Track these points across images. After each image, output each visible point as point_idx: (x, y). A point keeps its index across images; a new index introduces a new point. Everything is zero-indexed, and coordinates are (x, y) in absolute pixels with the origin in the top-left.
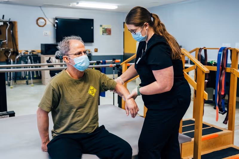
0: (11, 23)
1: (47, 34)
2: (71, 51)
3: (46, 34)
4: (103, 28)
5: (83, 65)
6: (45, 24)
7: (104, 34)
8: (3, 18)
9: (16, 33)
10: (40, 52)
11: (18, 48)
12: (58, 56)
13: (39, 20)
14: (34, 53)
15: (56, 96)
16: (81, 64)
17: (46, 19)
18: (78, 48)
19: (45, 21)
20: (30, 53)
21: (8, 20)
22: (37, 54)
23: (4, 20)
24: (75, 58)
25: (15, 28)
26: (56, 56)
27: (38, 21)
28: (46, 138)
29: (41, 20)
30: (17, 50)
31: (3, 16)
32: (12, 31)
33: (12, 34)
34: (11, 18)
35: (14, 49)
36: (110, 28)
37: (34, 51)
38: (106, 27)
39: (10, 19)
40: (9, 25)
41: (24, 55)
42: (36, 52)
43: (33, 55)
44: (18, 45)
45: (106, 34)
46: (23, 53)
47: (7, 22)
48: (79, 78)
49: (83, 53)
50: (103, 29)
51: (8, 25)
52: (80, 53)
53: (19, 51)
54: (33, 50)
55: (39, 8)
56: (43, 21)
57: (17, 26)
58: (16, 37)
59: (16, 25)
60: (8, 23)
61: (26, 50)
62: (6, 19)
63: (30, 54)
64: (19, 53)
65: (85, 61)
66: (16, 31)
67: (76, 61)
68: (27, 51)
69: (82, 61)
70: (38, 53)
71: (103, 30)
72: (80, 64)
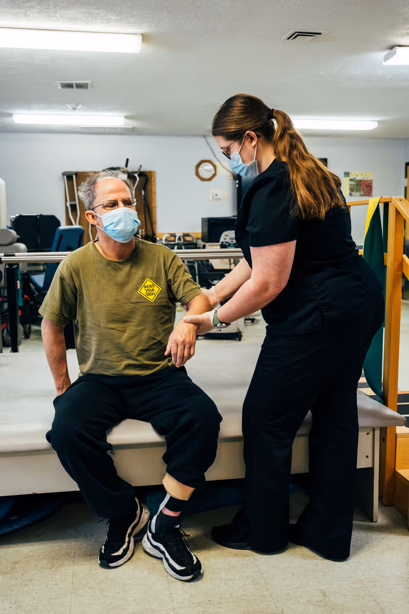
0: (142, 174)
1: (219, 197)
2: (97, 199)
3: (215, 197)
4: (351, 180)
5: (120, 227)
6: (214, 175)
7: (353, 193)
8: (126, 166)
9: (152, 196)
10: (200, 236)
11: (155, 228)
12: (227, 242)
13: (202, 166)
14: (188, 239)
15: (69, 291)
16: (115, 226)
17: (217, 163)
18: (111, 192)
19: (215, 167)
20: (179, 239)
21: (136, 170)
22: (195, 241)
23: (130, 168)
24: (104, 215)
25: (151, 185)
26: (222, 243)
27: (200, 169)
28: (62, 379)
29: (206, 166)
30: (154, 234)
31: (127, 160)
32: (145, 193)
33: (143, 197)
34: (143, 166)
35: (146, 230)
36: (370, 179)
37: (188, 235)
38: (359, 178)
39: (141, 166)
40: (138, 179)
41: (166, 243)
42: (191, 236)
43: (186, 243)
44: (155, 223)
45: (358, 194)
46: (164, 239)
47: (136, 173)
48: (120, 257)
49: (121, 204)
50: (352, 183)
51: (136, 180)
52: (114, 204)
53: (157, 235)
54: (186, 232)
55: (202, 140)
56: (211, 167)
57: (154, 181)
58: (153, 205)
59: (153, 179)
60: (136, 175)
61: (172, 232)
62: (133, 167)
63: (179, 242)
64: (158, 239)
65: (123, 220)
66: (153, 191)
67: (104, 219)
68: (174, 235)
69: (116, 220)
70: (197, 239)
71: (351, 185)
72: (113, 225)
